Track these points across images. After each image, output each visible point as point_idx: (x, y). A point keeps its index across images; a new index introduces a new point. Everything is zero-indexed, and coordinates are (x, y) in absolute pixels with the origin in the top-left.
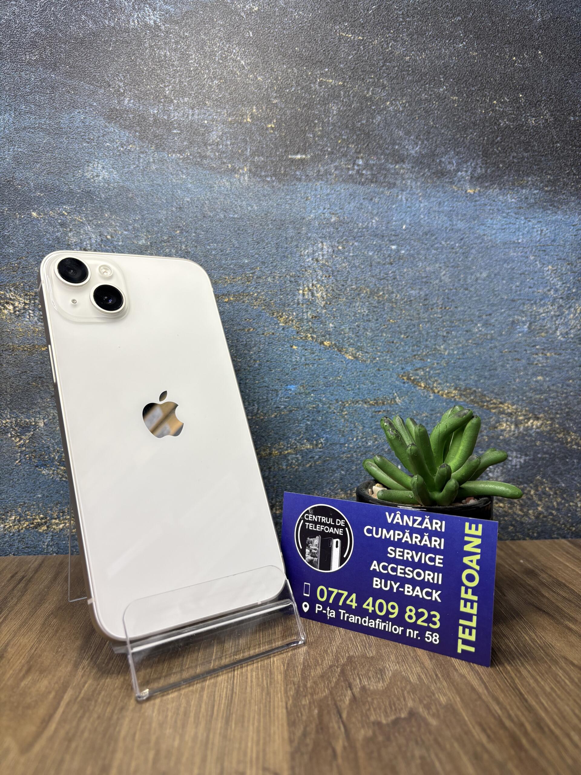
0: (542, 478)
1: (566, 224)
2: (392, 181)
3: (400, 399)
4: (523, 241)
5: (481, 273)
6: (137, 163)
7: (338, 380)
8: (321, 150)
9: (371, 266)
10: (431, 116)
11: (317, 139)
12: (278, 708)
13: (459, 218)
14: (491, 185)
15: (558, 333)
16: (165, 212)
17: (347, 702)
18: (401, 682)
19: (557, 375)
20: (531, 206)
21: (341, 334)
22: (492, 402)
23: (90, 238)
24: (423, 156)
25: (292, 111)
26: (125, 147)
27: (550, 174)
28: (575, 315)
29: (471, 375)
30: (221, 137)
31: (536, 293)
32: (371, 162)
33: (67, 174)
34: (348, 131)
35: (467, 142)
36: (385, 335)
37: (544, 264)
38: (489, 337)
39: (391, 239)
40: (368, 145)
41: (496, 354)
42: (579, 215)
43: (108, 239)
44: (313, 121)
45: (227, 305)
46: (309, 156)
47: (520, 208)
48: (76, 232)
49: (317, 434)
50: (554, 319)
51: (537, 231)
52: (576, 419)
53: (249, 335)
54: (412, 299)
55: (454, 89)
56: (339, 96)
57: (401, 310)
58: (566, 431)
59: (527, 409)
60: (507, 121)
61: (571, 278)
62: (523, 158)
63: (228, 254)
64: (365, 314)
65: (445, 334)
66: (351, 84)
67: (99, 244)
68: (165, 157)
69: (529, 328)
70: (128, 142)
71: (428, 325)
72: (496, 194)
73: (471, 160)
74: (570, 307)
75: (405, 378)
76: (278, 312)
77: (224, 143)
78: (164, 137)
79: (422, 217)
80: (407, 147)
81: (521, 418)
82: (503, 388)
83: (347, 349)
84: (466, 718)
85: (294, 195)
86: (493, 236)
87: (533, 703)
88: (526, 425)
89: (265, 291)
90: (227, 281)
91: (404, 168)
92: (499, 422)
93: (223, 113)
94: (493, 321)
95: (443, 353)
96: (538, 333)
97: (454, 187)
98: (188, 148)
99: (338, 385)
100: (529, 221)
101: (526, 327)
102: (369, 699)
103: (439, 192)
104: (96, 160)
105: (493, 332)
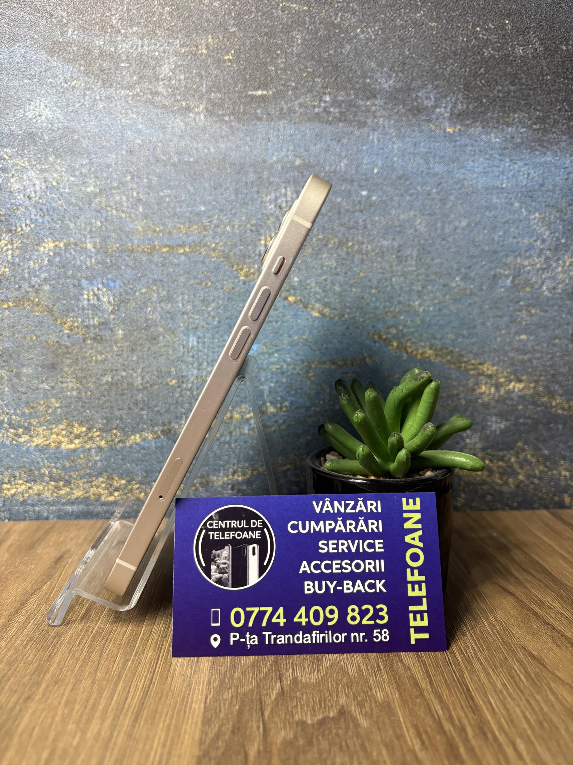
0: (525, 443)
1: (556, 166)
2: (362, 119)
3: (370, 359)
4: (507, 186)
5: (460, 222)
6: (82, 100)
7: (304, 339)
8: (284, 85)
9: (339, 213)
10: (407, 44)
11: (279, 72)
12: (196, 703)
13: (437, 159)
14: (473, 122)
15: (544, 288)
16: (114, 156)
17: (273, 697)
18: (338, 675)
19: (542, 334)
20: (517, 146)
21: (306, 289)
22: (470, 363)
23: (34, 185)
24: (397, 91)
25: (252, 40)
26: (69, 83)
27: (538, 110)
28: (563, 268)
29: (447, 333)
30: (173, 71)
31: (520, 245)
32: (340, 98)
33: (8, 114)
34: (314, 63)
35: (447, 74)
36: (354, 290)
37: (530, 212)
38: (468, 292)
39: (362, 184)
40: (336, 79)
41: (476, 311)
42: (571, 156)
43: (53, 186)
44: (275, 52)
45: (183, 258)
46: (271, 93)
47: (505, 148)
48: (18, 178)
49: (281, 397)
50: (540, 272)
51: (524, 175)
52: (561, 382)
53: (207, 290)
54: (384, 250)
55: (432, 15)
56: (304, 23)
57: (373, 263)
58: (552, 394)
59: (509, 370)
60: (492, 50)
61: (561, 227)
62: (509, 92)
63: (183, 201)
64: (333, 266)
65: (420, 288)
66: (317, 9)
67: (44, 192)
68: (112, 93)
69: (513, 282)
70: (72, 77)
71: (402, 279)
72: (477, 133)
73: (451, 95)
74: (558, 259)
75: (376, 337)
76: (238, 265)
77: (178, 78)
78: (112, 71)
79: (395, 159)
80: (379, 80)
81: (502, 380)
82: (482, 347)
83: (313, 305)
84: (402, 720)
85: (255, 136)
86: (475, 181)
87: (480, 702)
88: (507, 388)
89: (224, 241)
90: (181, 232)
91: (375, 105)
92: (477, 384)
93: (175, 43)
94: (472, 274)
95: (417, 309)
96: (522, 288)
97: (431, 125)
98: (139, 83)
99: (304, 345)
100: (515, 163)
101: (509, 282)
102: (298, 694)
103: (414, 131)
104: (38, 98)
105: (472, 286)
